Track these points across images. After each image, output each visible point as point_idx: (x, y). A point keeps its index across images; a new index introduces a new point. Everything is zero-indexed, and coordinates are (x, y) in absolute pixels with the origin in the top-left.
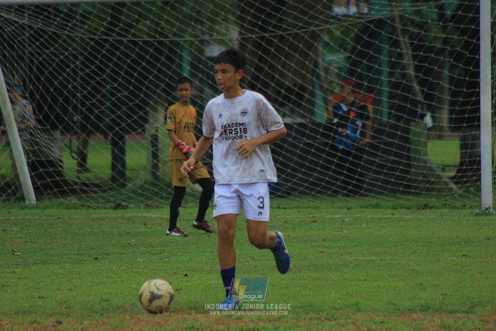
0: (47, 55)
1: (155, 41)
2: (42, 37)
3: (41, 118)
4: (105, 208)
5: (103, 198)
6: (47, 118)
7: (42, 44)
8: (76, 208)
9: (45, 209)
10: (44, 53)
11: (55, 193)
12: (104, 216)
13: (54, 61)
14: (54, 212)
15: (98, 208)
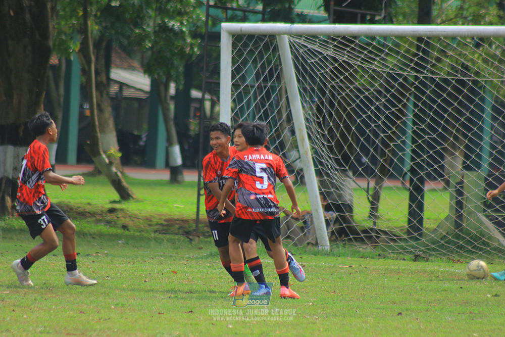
0: (351, 91)
1: (469, 80)
2: (347, 70)
3: (340, 157)
4: (404, 259)
5: (402, 248)
6: (346, 158)
7: (346, 78)
8: (372, 258)
9: (339, 256)
10: (348, 88)
11: (350, 239)
12: (404, 268)
13: (358, 97)
14: (349, 260)
15: (397, 259)
